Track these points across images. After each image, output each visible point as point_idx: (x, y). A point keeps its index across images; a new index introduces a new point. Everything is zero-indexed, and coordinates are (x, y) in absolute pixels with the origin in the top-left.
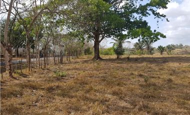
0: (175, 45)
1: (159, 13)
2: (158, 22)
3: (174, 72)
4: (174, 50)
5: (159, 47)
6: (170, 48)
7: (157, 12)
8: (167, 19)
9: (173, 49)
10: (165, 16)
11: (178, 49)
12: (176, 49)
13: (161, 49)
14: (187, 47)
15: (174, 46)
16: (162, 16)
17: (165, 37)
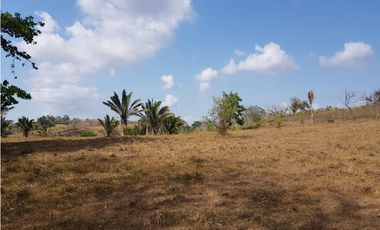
0: (55, 116)
1: (16, 48)
2: (13, 66)
3: (37, 174)
4: (53, 128)
5: (20, 120)
6: (46, 122)
7: (13, 44)
8: (33, 64)
9: (51, 126)
10: (28, 57)
11: (62, 126)
12: (58, 126)
13: (25, 125)
14: (77, 121)
15: (52, 119)
16: (21, 54)
17: (28, 97)
